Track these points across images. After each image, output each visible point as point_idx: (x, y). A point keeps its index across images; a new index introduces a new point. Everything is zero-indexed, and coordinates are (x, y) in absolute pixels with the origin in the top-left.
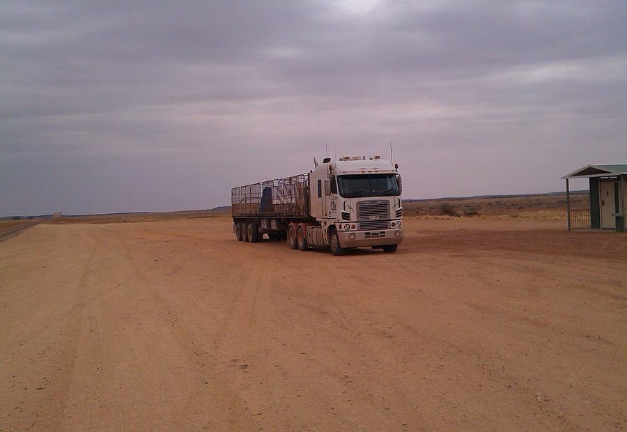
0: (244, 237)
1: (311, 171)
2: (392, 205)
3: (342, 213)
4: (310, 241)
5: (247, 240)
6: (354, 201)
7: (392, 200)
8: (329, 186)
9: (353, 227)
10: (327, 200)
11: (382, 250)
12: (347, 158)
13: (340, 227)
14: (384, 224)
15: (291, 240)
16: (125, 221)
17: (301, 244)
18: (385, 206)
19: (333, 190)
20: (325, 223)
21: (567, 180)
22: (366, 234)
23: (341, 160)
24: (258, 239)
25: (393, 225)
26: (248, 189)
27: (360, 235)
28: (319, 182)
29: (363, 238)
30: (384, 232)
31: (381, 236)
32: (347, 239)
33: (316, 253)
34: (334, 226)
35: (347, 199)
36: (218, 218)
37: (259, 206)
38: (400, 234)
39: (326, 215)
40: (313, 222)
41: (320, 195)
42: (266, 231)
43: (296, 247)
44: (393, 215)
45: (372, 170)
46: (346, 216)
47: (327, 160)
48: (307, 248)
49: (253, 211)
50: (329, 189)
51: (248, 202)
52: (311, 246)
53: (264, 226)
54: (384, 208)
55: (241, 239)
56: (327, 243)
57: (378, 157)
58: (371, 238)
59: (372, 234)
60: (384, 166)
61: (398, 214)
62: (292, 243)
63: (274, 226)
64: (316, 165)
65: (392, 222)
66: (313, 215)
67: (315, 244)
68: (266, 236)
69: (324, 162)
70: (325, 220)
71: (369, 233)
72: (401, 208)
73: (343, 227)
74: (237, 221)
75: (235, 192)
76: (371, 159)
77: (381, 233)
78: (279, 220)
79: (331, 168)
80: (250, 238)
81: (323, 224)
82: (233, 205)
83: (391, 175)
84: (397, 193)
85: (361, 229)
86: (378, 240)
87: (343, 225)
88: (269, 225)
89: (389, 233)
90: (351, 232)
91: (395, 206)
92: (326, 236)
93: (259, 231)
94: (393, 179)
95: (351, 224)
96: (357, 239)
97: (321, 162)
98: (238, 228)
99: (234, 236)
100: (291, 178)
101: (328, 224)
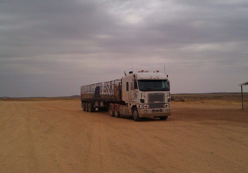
0: (86, 109)
1: (123, 78)
2: (166, 95)
3: (141, 99)
4: (121, 113)
5: (88, 111)
6: (146, 93)
7: (166, 93)
8: (133, 85)
9: (146, 107)
10: (132, 92)
11: (159, 118)
12: (142, 71)
13: (139, 106)
14: (162, 105)
15: (111, 112)
16: (34, 100)
17: (116, 114)
18: (162, 96)
19: (136, 87)
20: (130, 104)
21: (242, 86)
22: (153, 110)
23: (139, 72)
24: (93, 111)
25: (166, 106)
26: (89, 87)
27: (150, 111)
28: (127, 83)
29: (151, 112)
30: (162, 110)
31: (160, 112)
32: (143, 113)
33: (125, 119)
34: (136, 106)
35: (143, 92)
36: (74, 100)
37: (94, 95)
38: (170, 111)
39: (131, 100)
40: (123, 103)
41: (127, 90)
42: (97, 107)
43: (114, 116)
44: (166, 101)
45: (156, 77)
46: (142, 101)
47: (131, 72)
48: (119, 116)
49: (91, 97)
50: (133, 86)
51: (89, 93)
52: (122, 115)
53: (97, 104)
54: (162, 97)
55: (85, 110)
56: (131, 114)
57: (158, 71)
58: (155, 113)
59: (156, 111)
60: (161, 76)
61: (169, 100)
62: (111, 113)
63: (102, 104)
64: (125, 74)
65: (166, 104)
66: (123, 100)
67: (124, 114)
68: (97, 109)
69: (129, 73)
70: (130, 103)
71: (154, 110)
72: (170, 97)
73: (141, 106)
74: (83, 102)
75: (82, 88)
76: (154, 72)
77: (160, 110)
78: (104, 102)
79: (134, 76)
80: (89, 110)
81: (129, 105)
82: (81, 94)
83: (165, 81)
84: (168, 90)
85: (150, 108)
86: (158, 114)
87: (141, 105)
88: (99, 104)
89: (165, 110)
90: (144, 110)
91: (167, 96)
92: (130, 111)
93: (94, 107)
94: (166, 82)
95: (145, 105)
96: (148, 113)
97: (128, 74)
98: (83, 105)
99: (82, 109)
100: (111, 82)
101: (132, 105)
